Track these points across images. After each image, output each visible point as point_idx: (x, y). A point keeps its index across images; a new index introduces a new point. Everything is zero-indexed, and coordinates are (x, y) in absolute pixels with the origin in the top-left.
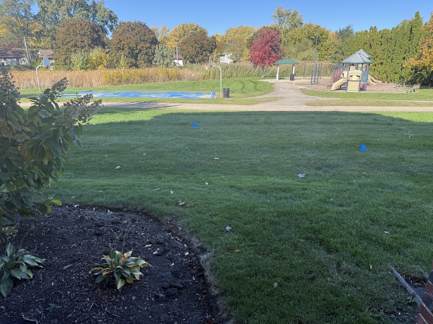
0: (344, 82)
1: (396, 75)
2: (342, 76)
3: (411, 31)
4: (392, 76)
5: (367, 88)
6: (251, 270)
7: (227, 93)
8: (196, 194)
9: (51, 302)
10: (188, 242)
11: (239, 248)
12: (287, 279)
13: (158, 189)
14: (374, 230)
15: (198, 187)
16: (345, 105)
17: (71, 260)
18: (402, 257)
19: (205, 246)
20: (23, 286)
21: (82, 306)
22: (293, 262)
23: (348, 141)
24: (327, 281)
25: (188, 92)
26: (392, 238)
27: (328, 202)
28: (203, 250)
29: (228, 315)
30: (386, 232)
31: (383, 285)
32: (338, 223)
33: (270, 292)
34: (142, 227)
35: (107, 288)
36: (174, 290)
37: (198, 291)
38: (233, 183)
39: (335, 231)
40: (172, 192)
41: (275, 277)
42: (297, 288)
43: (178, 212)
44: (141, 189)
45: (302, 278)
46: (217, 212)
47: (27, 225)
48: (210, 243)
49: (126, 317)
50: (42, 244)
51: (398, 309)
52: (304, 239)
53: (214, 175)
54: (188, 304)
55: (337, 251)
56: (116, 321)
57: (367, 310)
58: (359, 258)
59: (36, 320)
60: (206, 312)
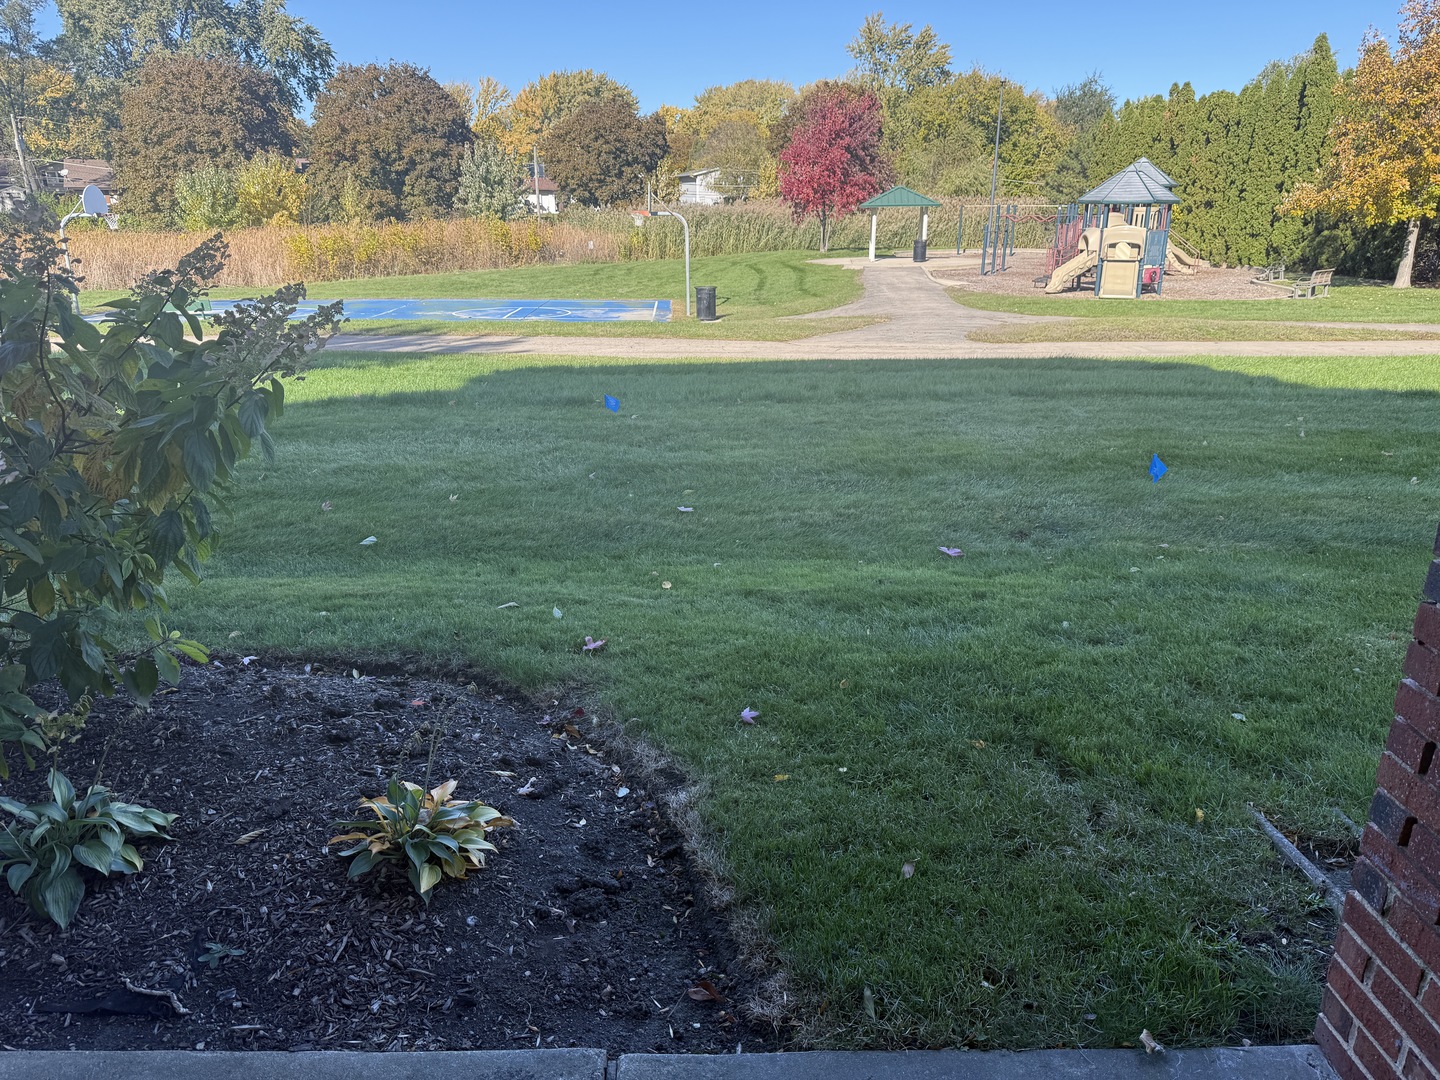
0: (1089, 264)
1: (1256, 244)
2: (1082, 245)
3: (1303, 96)
4: (1242, 244)
5: (1165, 285)
6: (829, 831)
7: (708, 305)
8: (636, 616)
9: (210, 940)
10: (624, 759)
11: (785, 769)
12: (941, 853)
13: (511, 604)
14: (1199, 709)
15: (639, 597)
16: (1094, 340)
17: (259, 817)
18: (1286, 784)
19: (680, 768)
20: (116, 894)
21: (311, 948)
22: (959, 807)
23: (1109, 448)
24: (1064, 858)
25: (576, 300)
26: (1256, 731)
27: (1053, 632)
28: (676, 780)
29: (767, 961)
30: (1235, 715)
31: (1234, 863)
32: (1090, 691)
33: (893, 890)
34: (473, 718)
35: (386, 895)
36: (595, 894)
37: (668, 897)
38: (749, 582)
39: (1080, 716)
40: (557, 613)
41: (902, 848)
42: (974, 878)
43: (585, 671)
44: (455, 606)
45: (986, 851)
46: (708, 669)
47: (102, 716)
48: (695, 758)
49: (454, 976)
50: (158, 771)
51: (1279, 929)
52: (986, 740)
53: (689, 559)
54: (641, 936)
55: (1090, 772)
56: (423, 987)
57: (1187, 932)
58: (1156, 790)
59: (169, 992)
60: (698, 957)
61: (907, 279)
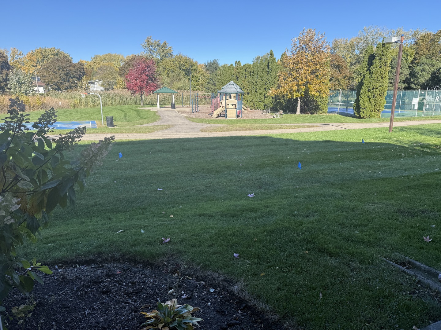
0: (223, 110)
3: (268, 66)
4: (258, 104)
5: (242, 115)
7: (110, 122)
10: (205, 278)
11: (261, 271)
13: (121, 231)
14: (346, 232)
19: (229, 278)
28: (229, 282)
30: (356, 232)
36: (238, 327)
38: (198, 211)
40: (142, 231)
43: (170, 250)
44: (100, 234)
52: (307, 251)
53: (169, 206)
55: (338, 255)
61: (172, 114)
